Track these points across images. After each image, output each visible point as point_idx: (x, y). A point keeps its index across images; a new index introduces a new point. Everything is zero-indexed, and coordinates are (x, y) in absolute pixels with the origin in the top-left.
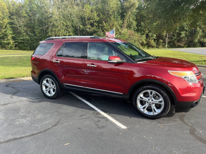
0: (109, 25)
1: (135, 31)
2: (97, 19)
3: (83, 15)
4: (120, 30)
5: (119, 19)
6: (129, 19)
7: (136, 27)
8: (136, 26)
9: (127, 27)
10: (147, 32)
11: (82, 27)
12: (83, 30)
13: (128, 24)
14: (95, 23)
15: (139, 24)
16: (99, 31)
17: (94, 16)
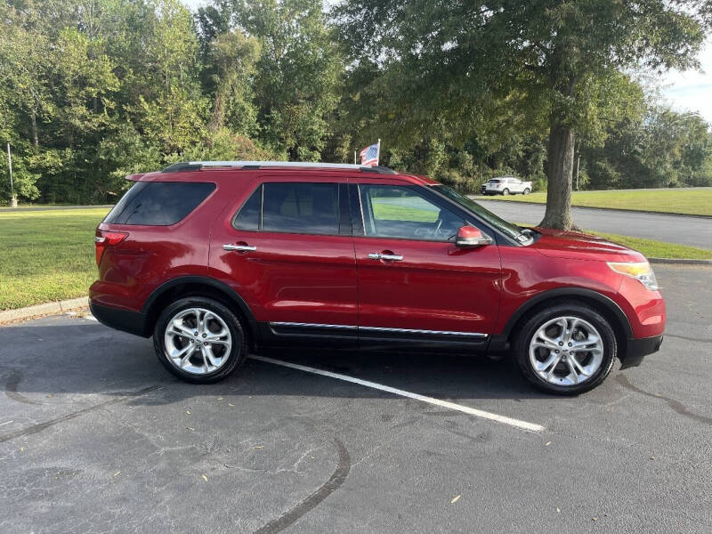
0: (163, 111)
1: (253, 136)
2: (114, 84)
3: (58, 66)
4: (204, 132)
5: (196, 93)
6: (233, 94)
7: (258, 127)
8: (257, 122)
9: (226, 124)
10: (291, 142)
11: (50, 109)
12: (56, 122)
13: (229, 113)
14: (107, 101)
15: (266, 116)
16: (122, 130)
17: (102, 73)
